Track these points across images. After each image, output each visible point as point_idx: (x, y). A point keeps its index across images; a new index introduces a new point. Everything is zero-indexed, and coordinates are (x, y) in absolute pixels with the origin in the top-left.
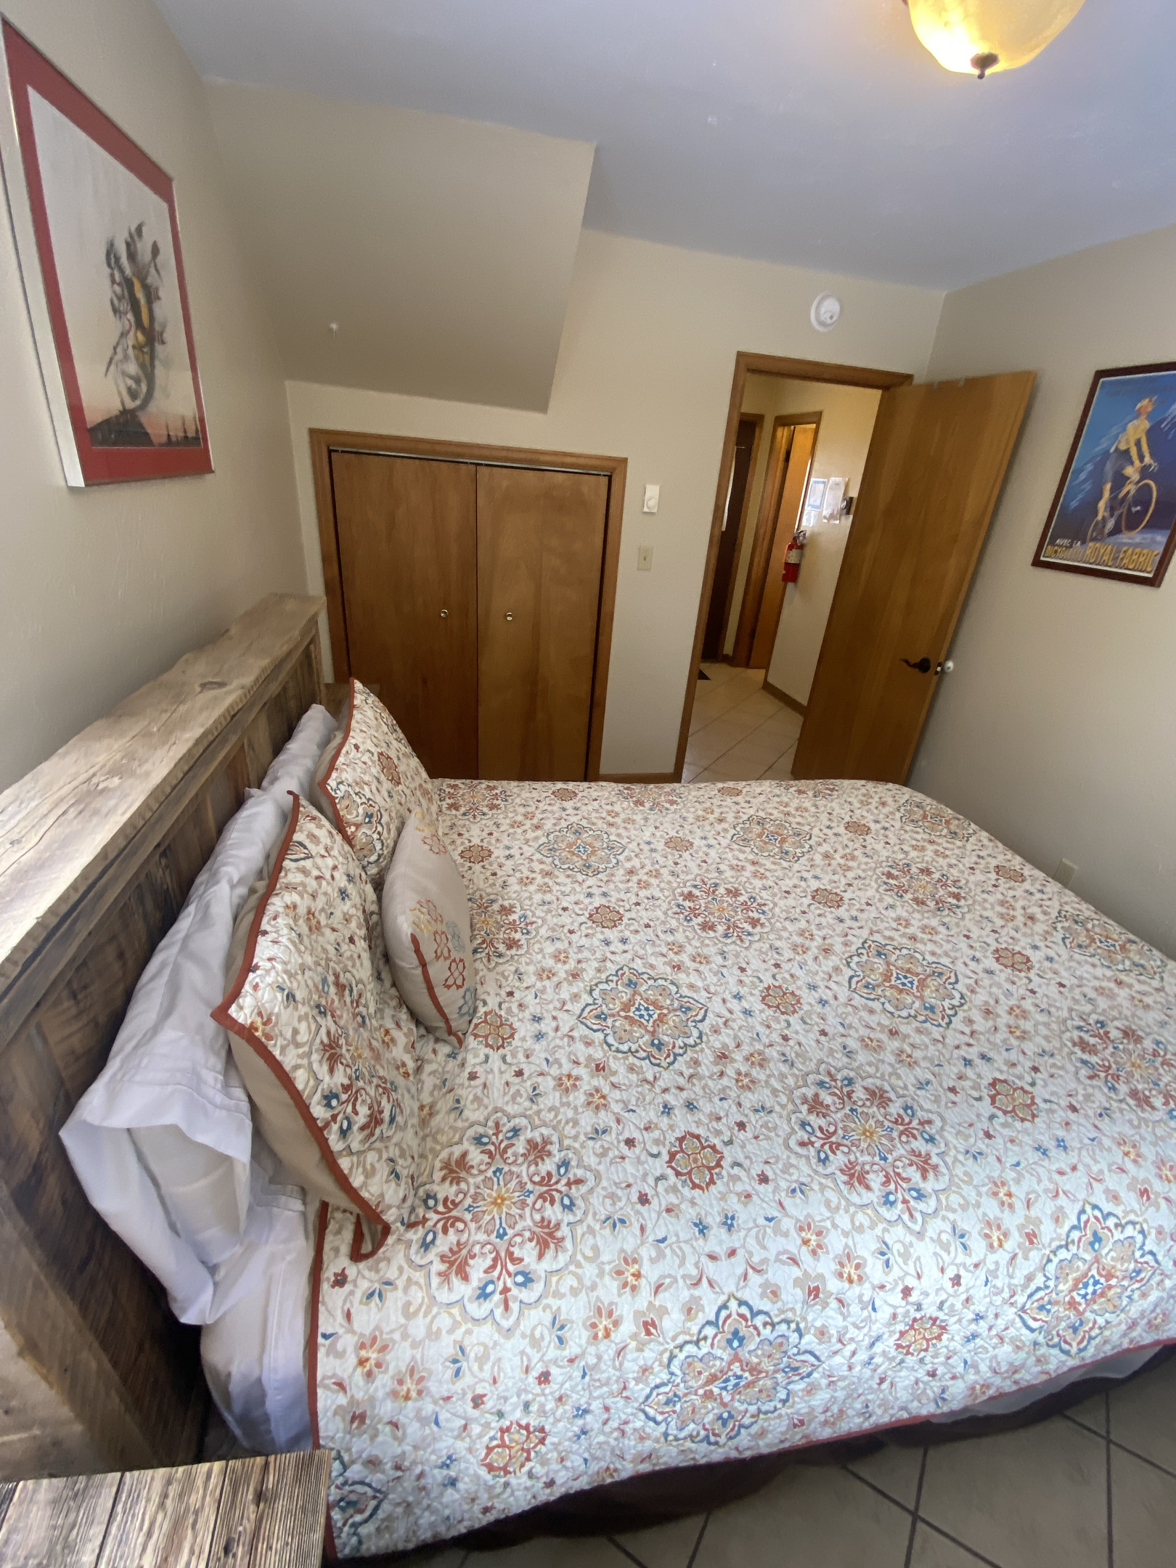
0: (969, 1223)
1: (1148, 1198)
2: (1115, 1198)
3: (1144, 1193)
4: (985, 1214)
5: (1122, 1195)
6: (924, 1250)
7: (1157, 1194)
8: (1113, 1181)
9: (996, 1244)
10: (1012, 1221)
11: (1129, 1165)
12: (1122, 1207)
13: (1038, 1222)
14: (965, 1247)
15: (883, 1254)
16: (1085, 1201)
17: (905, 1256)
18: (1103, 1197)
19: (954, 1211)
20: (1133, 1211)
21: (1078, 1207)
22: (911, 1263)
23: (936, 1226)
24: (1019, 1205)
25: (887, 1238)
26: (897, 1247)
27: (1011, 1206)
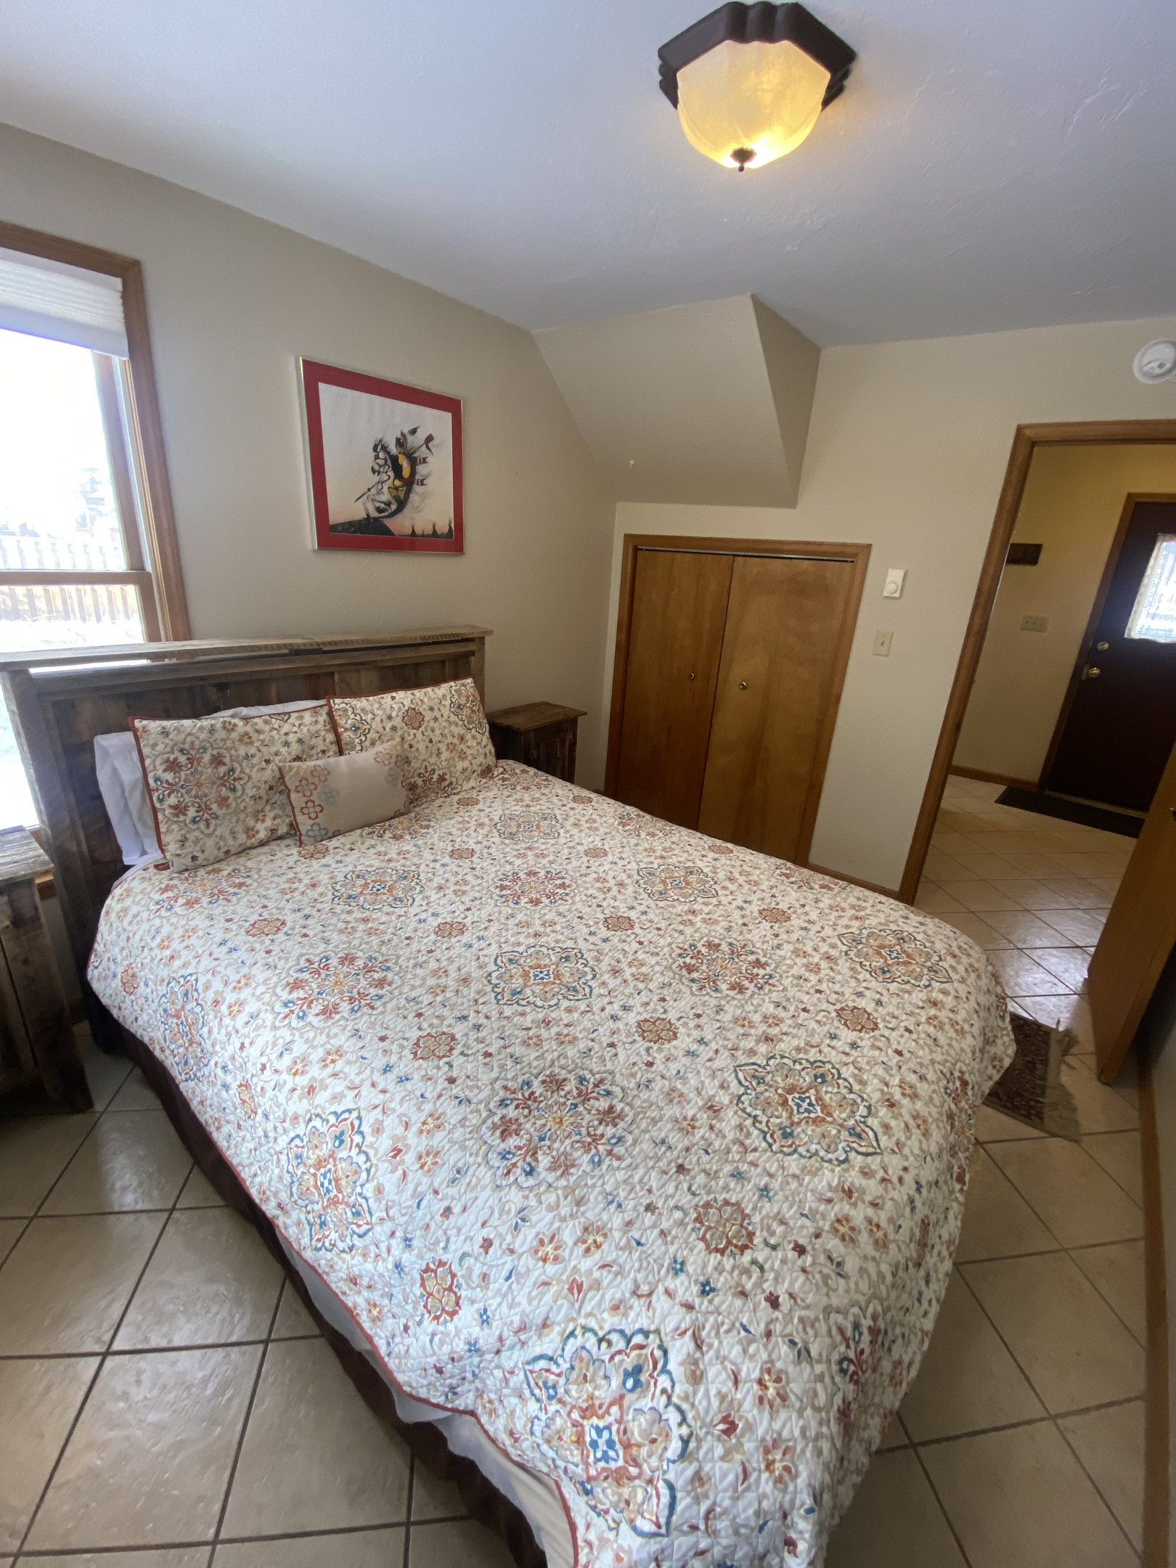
0: (299, 1048)
1: (394, 1157)
2: (378, 1130)
3: (397, 1152)
4: (309, 1054)
5: (385, 1135)
6: (267, 1036)
7: (402, 1162)
8: (392, 1124)
9: (293, 1071)
10: (315, 1071)
11: (414, 1129)
12: (373, 1140)
13: (325, 1087)
14: (281, 1054)
15: (252, 1017)
16: (358, 1109)
17: (257, 1028)
18: (372, 1121)
19: (301, 1037)
20: (376, 1150)
21: (352, 1106)
22: (255, 1033)
23: (285, 1034)
24: (329, 1070)
25: (262, 1015)
26: (260, 1022)
27: (326, 1066)
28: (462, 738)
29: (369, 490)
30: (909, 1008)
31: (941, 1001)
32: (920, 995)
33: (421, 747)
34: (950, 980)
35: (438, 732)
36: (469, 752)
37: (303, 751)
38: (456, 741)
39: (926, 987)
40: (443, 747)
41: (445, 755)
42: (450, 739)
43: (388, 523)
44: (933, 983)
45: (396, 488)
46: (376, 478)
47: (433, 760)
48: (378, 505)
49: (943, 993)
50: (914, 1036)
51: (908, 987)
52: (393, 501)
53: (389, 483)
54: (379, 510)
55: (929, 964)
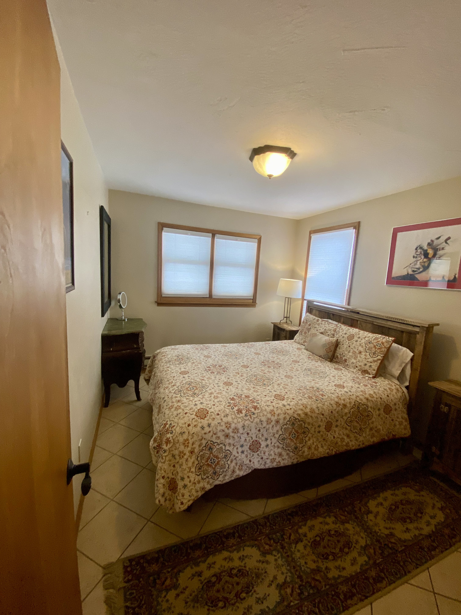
28: (360, 353)
29: (410, 264)
30: (178, 380)
31: (173, 387)
32: (178, 385)
33: (345, 346)
34: (174, 393)
35: (353, 345)
36: (359, 358)
37: (324, 332)
38: (357, 352)
39: (178, 387)
40: (352, 351)
41: (350, 354)
42: (356, 350)
43: (417, 276)
44: (178, 389)
45: (424, 262)
46: (415, 259)
47: (346, 353)
48: (413, 269)
49: (173, 389)
50: (172, 377)
51: (182, 384)
52: (422, 267)
53: (421, 261)
54: (413, 271)
55: (182, 392)
